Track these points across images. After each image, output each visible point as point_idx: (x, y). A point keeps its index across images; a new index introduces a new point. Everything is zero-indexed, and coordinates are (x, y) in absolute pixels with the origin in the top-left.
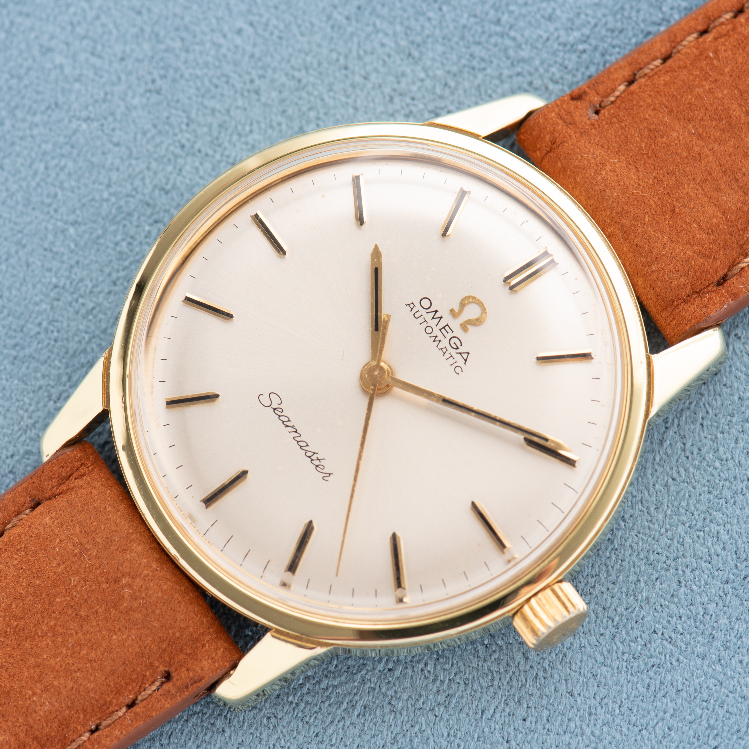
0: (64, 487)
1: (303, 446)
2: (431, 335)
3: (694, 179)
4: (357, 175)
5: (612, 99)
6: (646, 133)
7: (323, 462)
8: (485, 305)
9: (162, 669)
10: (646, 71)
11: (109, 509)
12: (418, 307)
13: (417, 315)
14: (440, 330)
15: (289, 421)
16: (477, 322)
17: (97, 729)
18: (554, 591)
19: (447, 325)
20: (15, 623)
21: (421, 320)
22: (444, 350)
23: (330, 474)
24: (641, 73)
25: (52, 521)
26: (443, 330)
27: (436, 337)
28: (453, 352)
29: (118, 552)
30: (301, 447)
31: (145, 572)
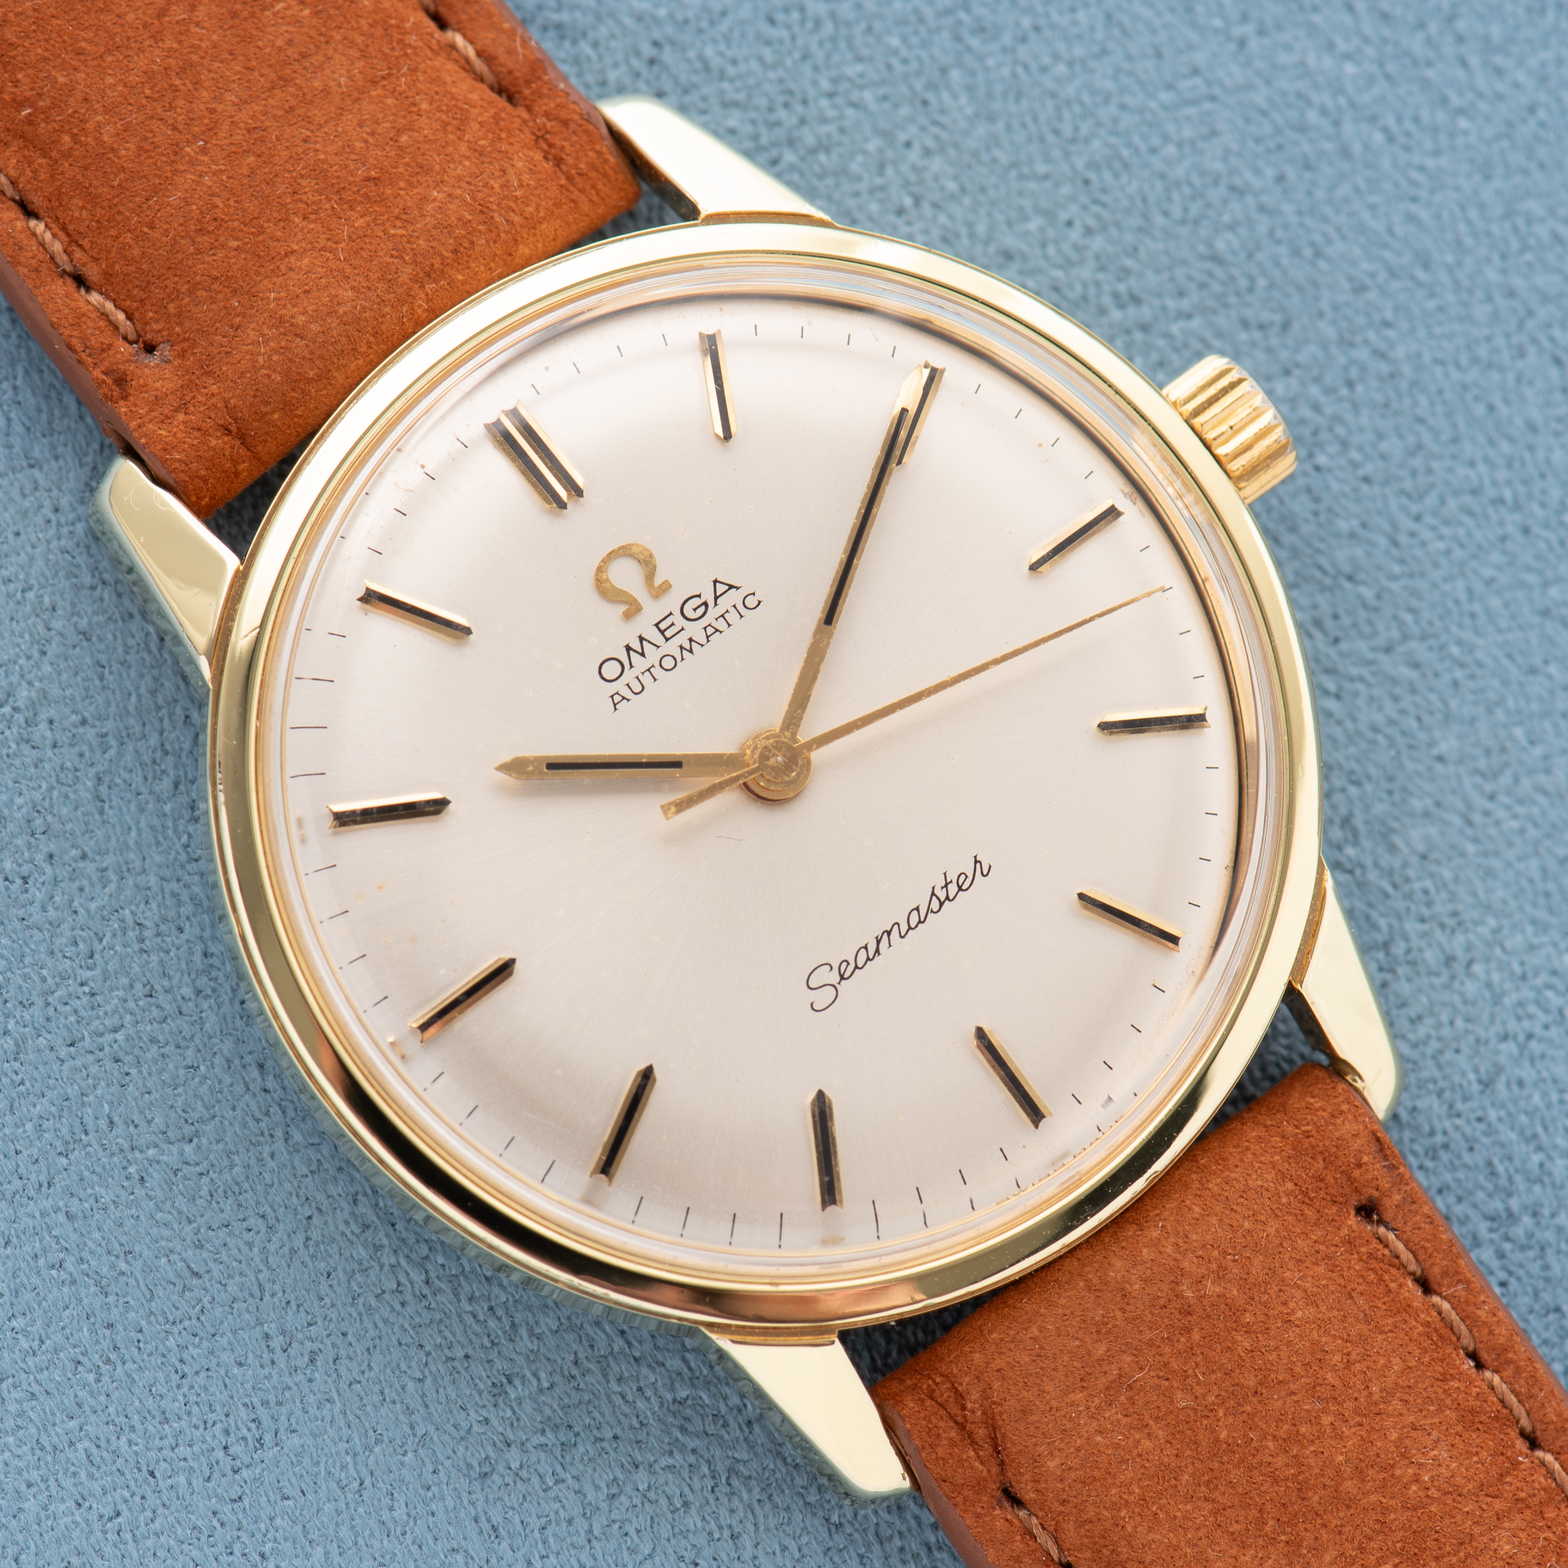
0: (981, 1432)
1: (918, 917)
2: (679, 659)
3: (305, 141)
4: (331, 817)
6: (205, 240)
7: (952, 876)
8: (615, 547)
9: (1353, 1221)
11: (1034, 1331)
12: (619, 686)
13: (637, 688)
14: (667, 639)
15: (866, 947)
16: (648, 564)
17: (1473, 1356)
18: (1198, 412)
19: (657, 625)
20: (1271, 1522)
21: (646, 679)
23: (976, 862)
24: (62, 259)
25: (1056, 1453)
26: (668, 634)
27: (681, 647)
28: (713, 613)
29: (1128, 1308)
30: (920, 922)
31: (1169, 1250)
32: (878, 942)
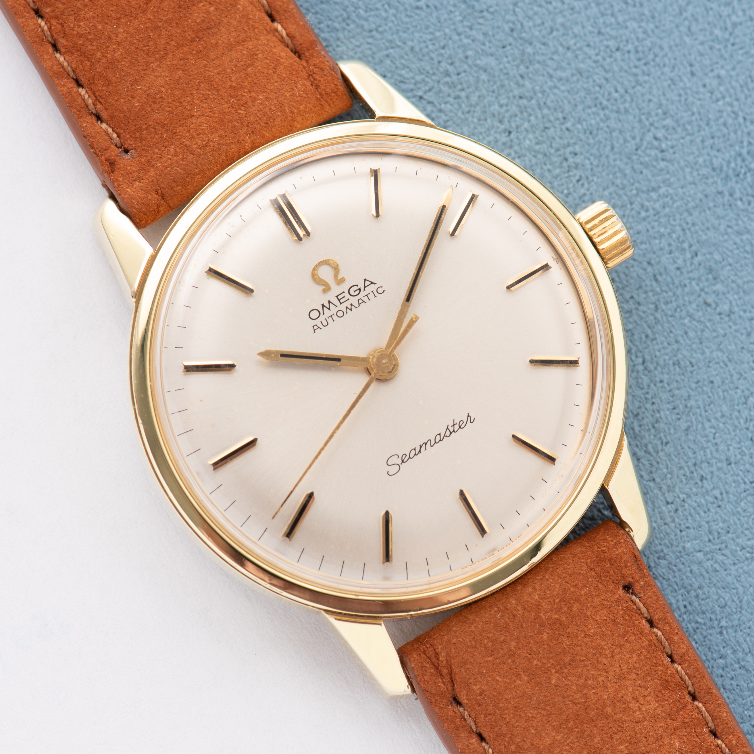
0: (445, 671)
1: (440, 438)
2: (345, 312)
3: (205, 66)
4: (183, 367)
5: (115, 135)
6: (156, 106)
7: (457, 421)
8: (322, 260)
9: (622, 592)
10: (90, 101)
12: (317, 322)
13: (325, 323)
14: (341, 303)
15: (415, 449)
16: (336, 269)
17: (670, 656)
19: (337, 297)
20: (572, 722)
21: (330, 320)
22: (360, 301)
23: (468, 416)
24: (91, 107)
25: (478, 683)
26: (342, 301)
27: (347, 308)
28: (363, 293)
30: (440, 440)
31: (536, 597)
32: (421, 447)
